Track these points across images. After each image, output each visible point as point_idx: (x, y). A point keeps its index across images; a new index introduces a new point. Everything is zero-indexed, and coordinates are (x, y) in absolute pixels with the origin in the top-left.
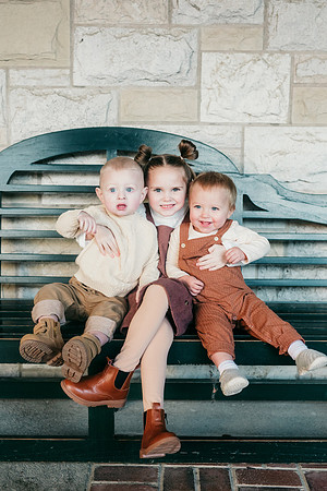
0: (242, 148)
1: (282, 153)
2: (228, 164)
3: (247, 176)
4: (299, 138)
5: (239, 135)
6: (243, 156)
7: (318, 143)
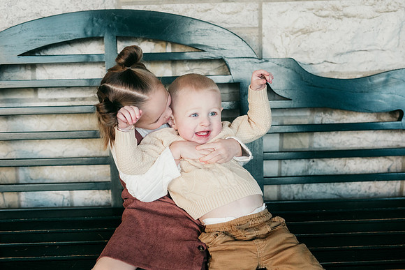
0: (260, 27)
1: (305, 32)
2: (244, 47)
3: (267, 61)
4: (324, 13)
5: (256, 12)
6: (260, 36)
7: (345, 19)
